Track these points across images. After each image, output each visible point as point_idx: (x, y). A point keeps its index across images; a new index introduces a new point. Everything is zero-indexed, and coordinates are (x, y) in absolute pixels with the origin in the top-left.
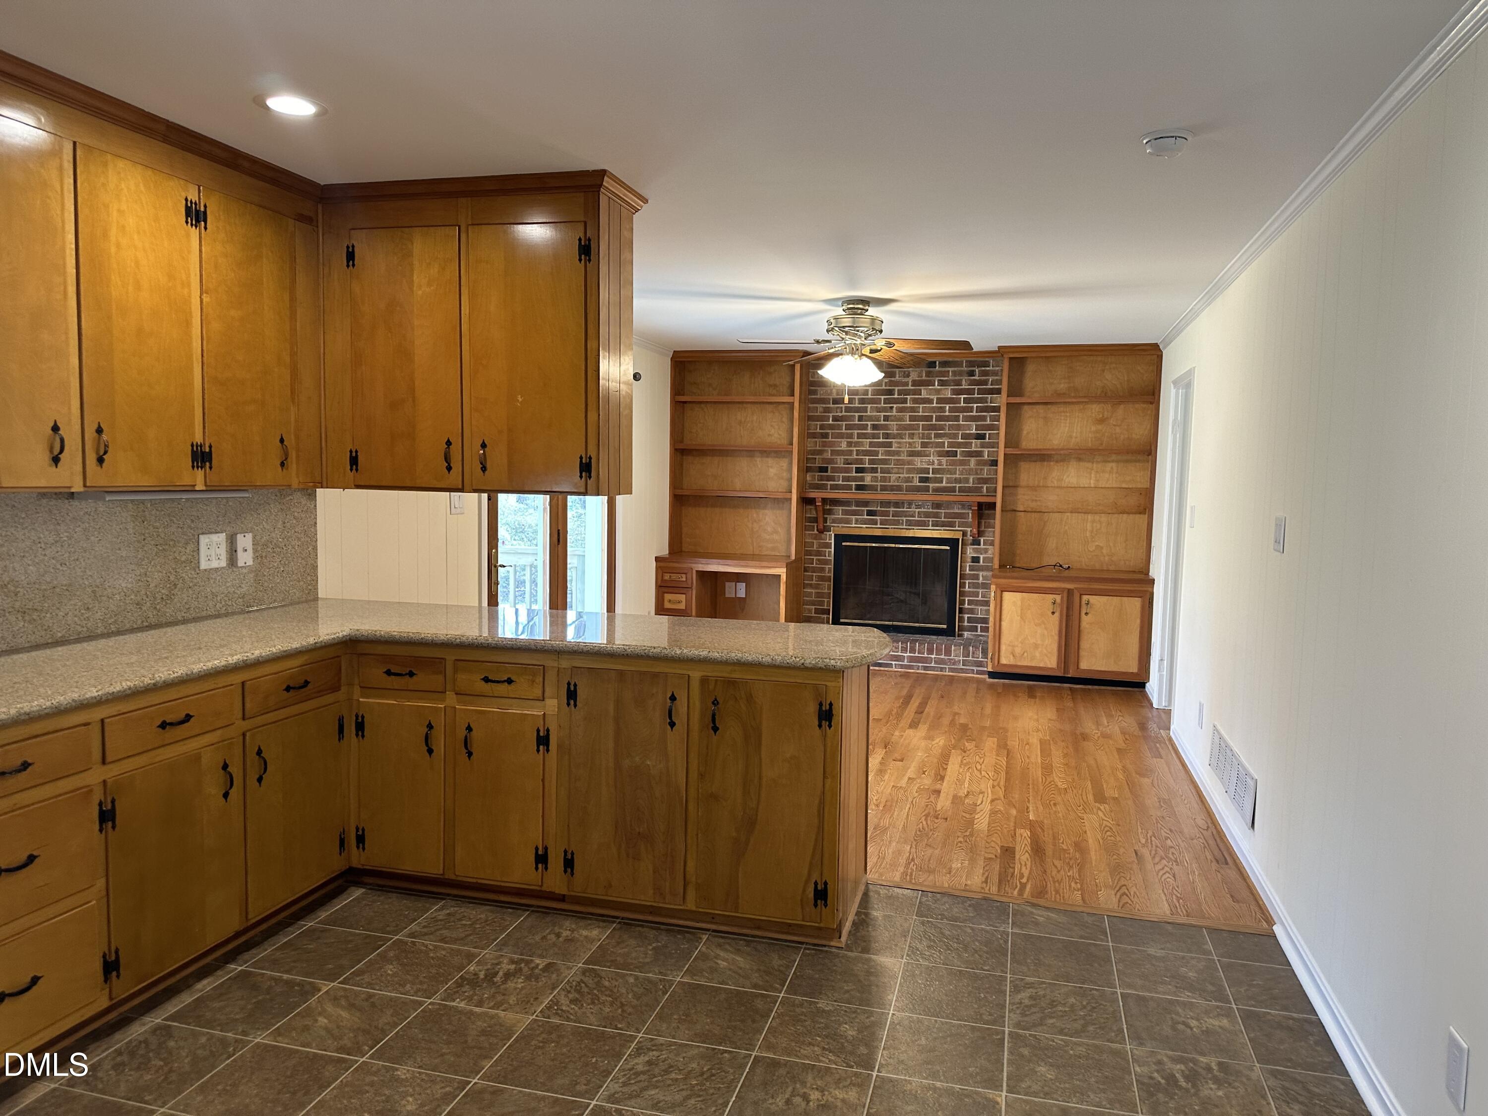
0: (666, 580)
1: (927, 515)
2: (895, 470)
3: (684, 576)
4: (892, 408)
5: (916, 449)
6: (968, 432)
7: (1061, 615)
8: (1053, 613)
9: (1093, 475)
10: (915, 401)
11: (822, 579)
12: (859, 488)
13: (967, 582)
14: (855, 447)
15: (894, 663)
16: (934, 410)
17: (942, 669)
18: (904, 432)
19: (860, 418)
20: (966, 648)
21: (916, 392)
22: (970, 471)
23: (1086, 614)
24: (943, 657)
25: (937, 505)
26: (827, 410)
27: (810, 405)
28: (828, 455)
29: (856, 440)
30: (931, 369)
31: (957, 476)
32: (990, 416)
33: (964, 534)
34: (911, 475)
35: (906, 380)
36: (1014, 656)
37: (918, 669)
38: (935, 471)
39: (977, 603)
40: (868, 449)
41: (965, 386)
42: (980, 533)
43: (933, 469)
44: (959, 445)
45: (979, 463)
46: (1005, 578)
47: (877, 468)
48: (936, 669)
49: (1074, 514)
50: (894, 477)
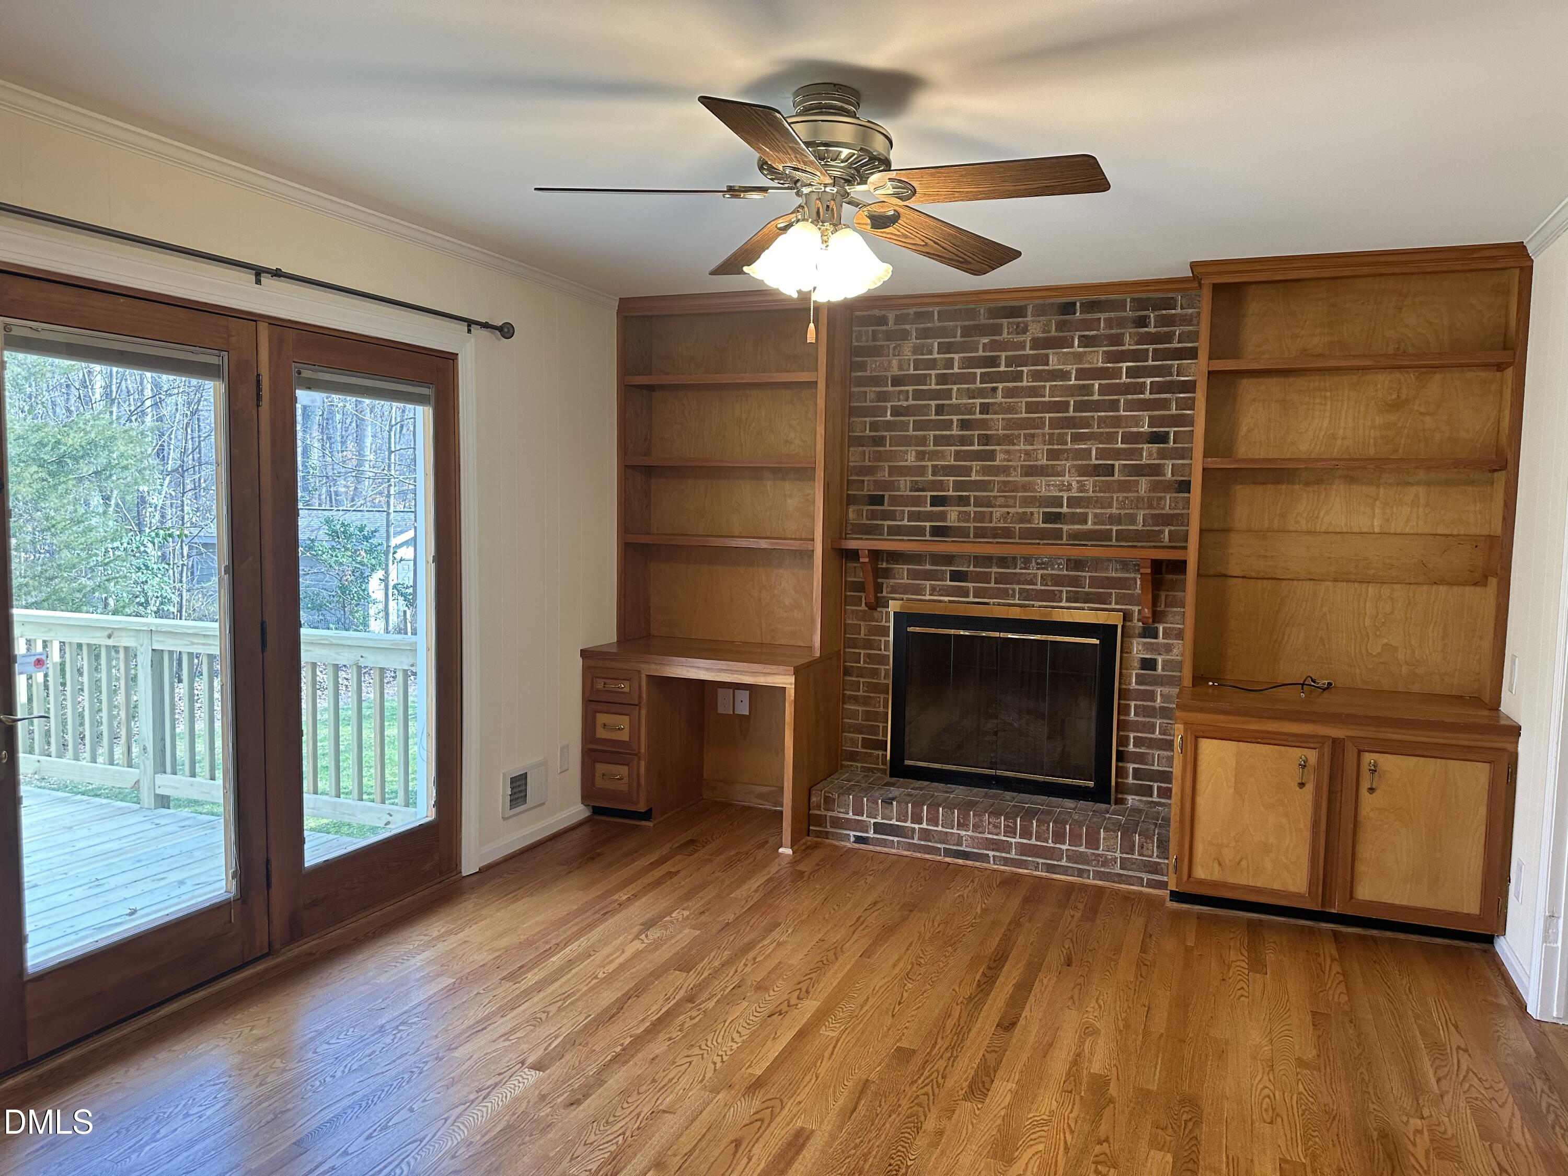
0: (598, 691)
1: (1058, 580)
2: (1001, 501)
3: (627, 683)
4: (994, 390)
5: (1039, 463)
6: (1135, 430)
7: (1318, 787)
8: (1302, 785)
9: (1377, 510)
10: (1037, 376)
11: (875, 688)
12: (938, 532)
13: (1133, 704)
14: (929, 460)
15: (991, 853)
16: (1071, 391)
17: (1080, 873)
18: (1016, 432)
19: (940, 410)
20: (1127, 833)
21: (1036, 360)
22: (1138, 503)
23: (1371, 790)
24: (1082, 849)
25: (1077, 564)
26: (883, 397)
27: (853, 389)
28: (884, 475)
29: (932, 448)
30: (1067, 317)
31: (1114, 511)
32: (1177, 399)
33: (1127, 616)
34: (1028, 510)
35: (1021, 338)
36: (1220, 864)
37: (1037, 869)
38: (1072, 502)
39: (1152, 743)
40: (953, 463)
41: (1129, 345)
42: (1157, 616)
43: (1068, 498)
44: (1118, 454)
45: (1154, 487)
46: (1201, 710)
47: (968, 497)
48: (1070, 872)
49: (1340, 585)
50: (998, 512)
